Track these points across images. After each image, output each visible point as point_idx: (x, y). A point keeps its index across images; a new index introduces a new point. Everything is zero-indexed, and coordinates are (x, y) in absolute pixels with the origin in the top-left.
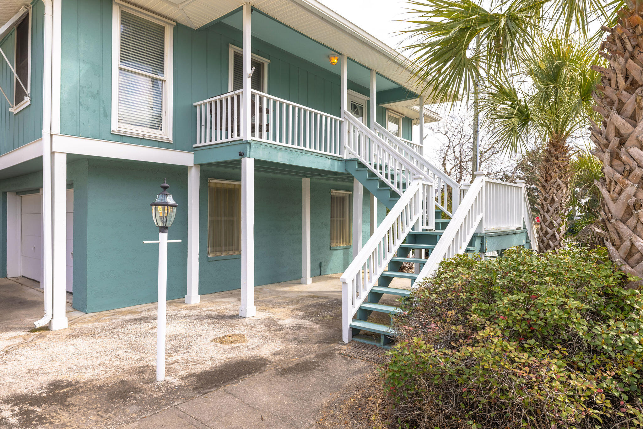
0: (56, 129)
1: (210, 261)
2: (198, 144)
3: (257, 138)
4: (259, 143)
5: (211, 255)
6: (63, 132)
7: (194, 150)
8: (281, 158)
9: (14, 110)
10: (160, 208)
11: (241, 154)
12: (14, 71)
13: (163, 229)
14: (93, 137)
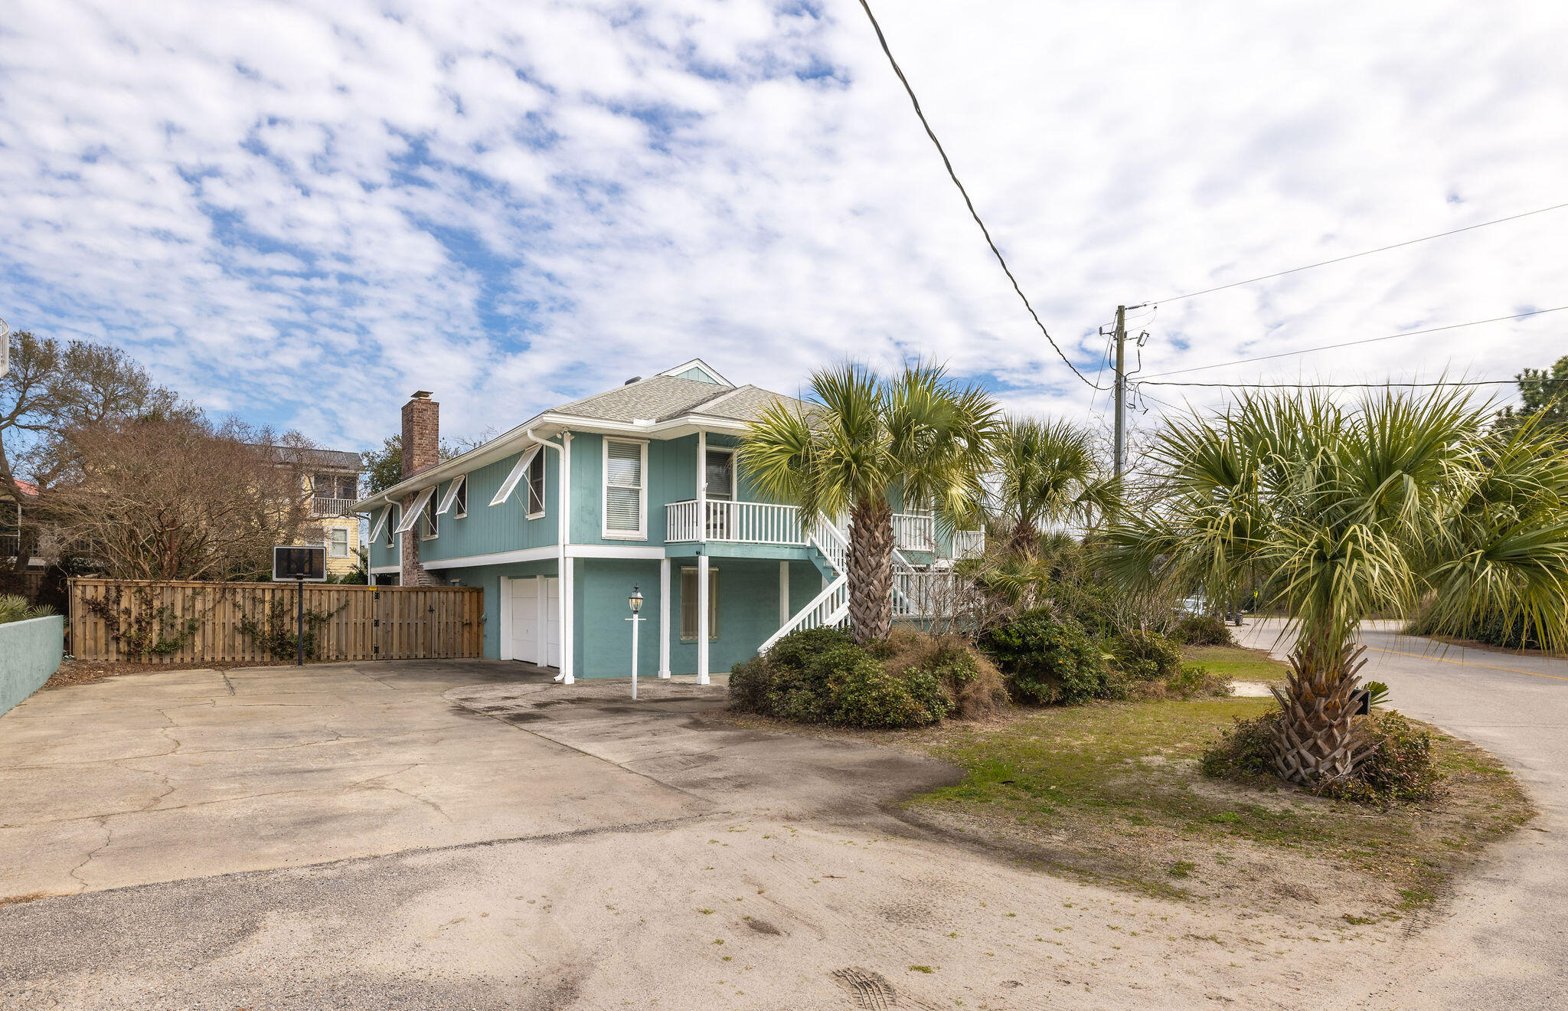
0: (567, 541)
1: (682, 643)
2: (668, 541)
3: (712, 539)
4: (712, 543)
5: (684, 638)
6: (572, 543)
7: (666, 545)
8: (733, 553)
9: (530, 517)
10: (634, 600)
11: (698, 553)
12: (529, 481)
13: (636, 612)
14: (590, 543)
